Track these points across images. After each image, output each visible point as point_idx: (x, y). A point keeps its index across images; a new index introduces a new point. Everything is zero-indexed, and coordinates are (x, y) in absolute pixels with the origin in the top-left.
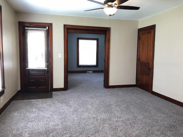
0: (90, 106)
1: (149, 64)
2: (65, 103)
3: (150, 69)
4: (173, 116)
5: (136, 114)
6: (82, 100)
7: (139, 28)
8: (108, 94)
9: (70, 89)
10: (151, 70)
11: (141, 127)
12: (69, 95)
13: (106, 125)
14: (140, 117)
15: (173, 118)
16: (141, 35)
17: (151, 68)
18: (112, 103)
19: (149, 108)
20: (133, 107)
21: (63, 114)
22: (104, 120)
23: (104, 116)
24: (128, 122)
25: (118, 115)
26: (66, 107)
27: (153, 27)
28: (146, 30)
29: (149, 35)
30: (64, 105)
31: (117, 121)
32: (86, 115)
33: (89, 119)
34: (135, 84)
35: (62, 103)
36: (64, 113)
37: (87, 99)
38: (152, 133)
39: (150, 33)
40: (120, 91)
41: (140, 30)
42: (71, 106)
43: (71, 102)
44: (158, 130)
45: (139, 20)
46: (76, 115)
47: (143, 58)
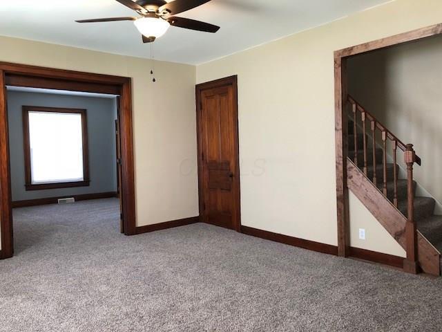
0: (104, 288)
1: (228, 163)
2: (19, 293)
3: (231, 176)
4: (304, 272)
5: (229, 284)
6: (74, 276)
7: (197, 83)
8: (141, 246)
9: (20, 251)
10: (234, 178)
11: (254, 311)
12: (27, 270)
13: (171, 326)
14: (241, 288)
15: (306, 276)
16: (204, 100)
17: (234, 173)
18: (161, 268)
19: (249, 263)
20: (214, 267)
21: (28, 325)
22: (160, 314)
23: (155, 303)
24: (220, 306)
25: (189, 293)
26: (29, 303)
27: (231, 82)
28: (215, 87)
29: (224, 98)
30: (19, 300)
31: (192, 310)
32: (102, 312)
33: (118, 322)
34: (198, 215)
35: (12, 295)
36: (30, 321)
37: (87, 270)
38: (284, 317)
39: (225, 93)
40: (167, 237)
41: (200, 89)
42: (44, 299)
43: (40, 288)
44: (292, 307)
45: (197, 65)
46: (72, 320)
47: (214, 153)
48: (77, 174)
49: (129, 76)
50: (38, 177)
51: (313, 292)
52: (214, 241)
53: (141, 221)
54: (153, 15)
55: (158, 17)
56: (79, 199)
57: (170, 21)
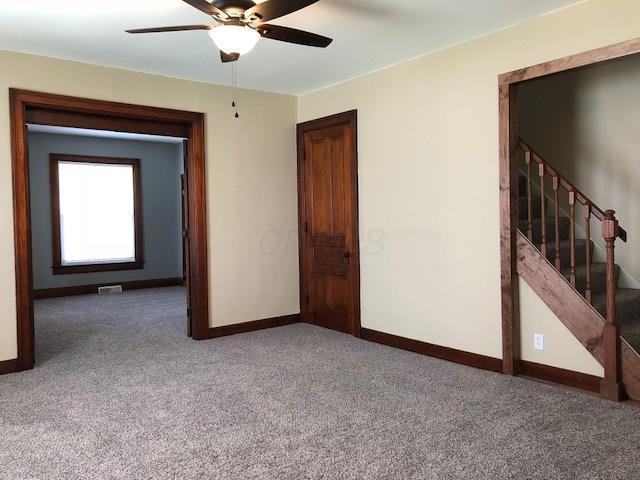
0: (162, 414)
1: (343, 237)
2: (42, 420)
3: (347, 255)
4: (451, 395)
5: (343, 411)
6: (120, 396)
7: (301, 120)
8: (215, 357)
9: (45, 360)
10: (350, 258)
11: (379, 450)
12: (53, 386)
13: (258, 469)
14: (360, 417)
15: (456, 402)
16: (309, 146)
17: (351, 251)
18: (244, 387)
19: (373, 381)
20: (321, 387)
21: (54, 466)
22: (243, 453)
23: (234, 438)
24: (329, 443)
25: (283, 423)
26: (55, 434)
27: (348, 120)
28: (326, 127)
29: (338, 144)
30: (42, 430)
31: (289, 448)
32: (159, 448)
33: (182, 463)
34: (298, 311)
35: (31, 423)
36: (57, 459)
37: (139, 388)
38: (423, 460)
39: (339, 136)
40: (255, 343)
41: (303, 129)
42: (77, 429)
43: (71, 412)
44: (434, 447)
45: (299, 96)
46: (116, 459)
47: (322, 223)
48: (126, 252)
49: (201, 112)
50: (71, 254)
51: (466, 425)
52: (321, 349)
53: (217, 320)
54: (236, 21)
55: (243, 25)
56: (129, 287)
57: (261, 30)
